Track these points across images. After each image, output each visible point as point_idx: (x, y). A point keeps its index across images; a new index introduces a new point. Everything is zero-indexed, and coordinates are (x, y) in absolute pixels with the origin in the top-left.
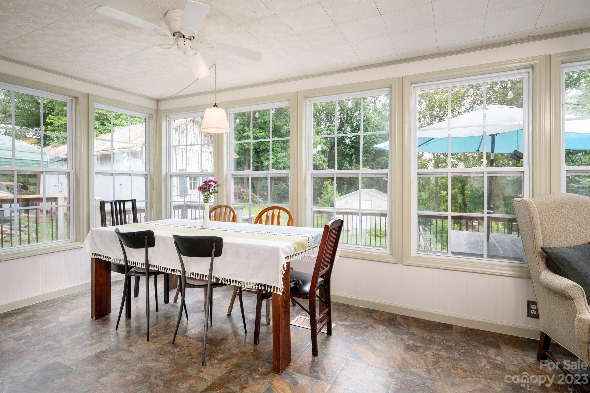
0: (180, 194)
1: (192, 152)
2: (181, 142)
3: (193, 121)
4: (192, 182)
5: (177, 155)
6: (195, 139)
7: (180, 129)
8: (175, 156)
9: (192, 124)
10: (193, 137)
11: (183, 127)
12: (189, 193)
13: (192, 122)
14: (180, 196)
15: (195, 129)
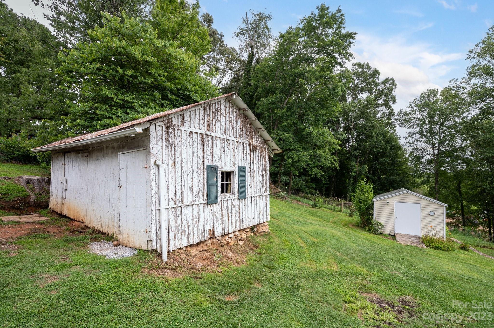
0: (206, 202)
1: (226, 142)
2: (211, 127)
3: (229, 101)
4: (225, 182)
5: (205, 146)
6: (231, 125)
7: (211, 109)
8: (202, 146)
9: (227, 105)
10: (228, 123)
11: (215, 107)
12: (219, 199)
13: (227, 101)
14: (208, 204)
15: (231, 112)
